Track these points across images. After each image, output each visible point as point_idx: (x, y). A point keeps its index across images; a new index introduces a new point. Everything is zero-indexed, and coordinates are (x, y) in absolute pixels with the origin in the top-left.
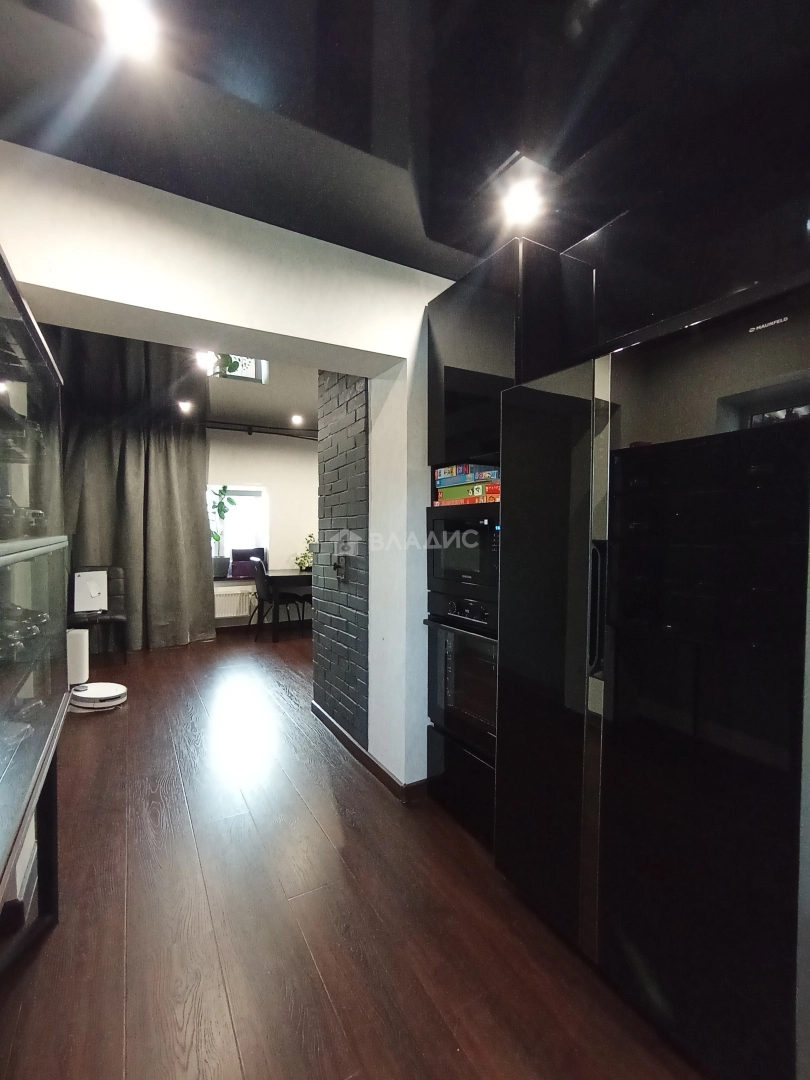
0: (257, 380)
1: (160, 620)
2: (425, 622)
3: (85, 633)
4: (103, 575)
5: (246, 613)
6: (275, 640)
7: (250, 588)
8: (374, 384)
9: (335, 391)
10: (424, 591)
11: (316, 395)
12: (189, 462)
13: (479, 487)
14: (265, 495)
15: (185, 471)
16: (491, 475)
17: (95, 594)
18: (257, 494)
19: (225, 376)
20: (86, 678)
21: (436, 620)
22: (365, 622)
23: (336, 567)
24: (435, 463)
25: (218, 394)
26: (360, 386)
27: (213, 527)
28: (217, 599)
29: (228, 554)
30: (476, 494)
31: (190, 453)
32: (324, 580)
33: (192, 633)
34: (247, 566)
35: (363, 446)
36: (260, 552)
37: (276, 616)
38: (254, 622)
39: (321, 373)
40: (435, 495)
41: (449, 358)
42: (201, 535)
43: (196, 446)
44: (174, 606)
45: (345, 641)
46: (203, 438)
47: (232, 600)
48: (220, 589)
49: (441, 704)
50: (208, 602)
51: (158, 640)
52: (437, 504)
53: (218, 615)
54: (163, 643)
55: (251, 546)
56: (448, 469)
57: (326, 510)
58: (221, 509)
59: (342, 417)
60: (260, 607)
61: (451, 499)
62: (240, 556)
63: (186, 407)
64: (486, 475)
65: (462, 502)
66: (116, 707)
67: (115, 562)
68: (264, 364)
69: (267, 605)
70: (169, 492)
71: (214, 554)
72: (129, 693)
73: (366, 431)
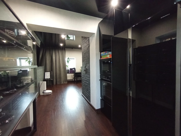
0: (73, 40)
1: (58, 80)
2: (100, 80)
3: (46, 82)
4: (49, 73)
5: (72, 79)
6: (77, 83)
7: (73, 75)
8: (90, 38)
9: (84, 40)
10: (99, 74)
11: (81, 41)
12: (63, 54)
13: (108, 55)
14: (75, 59)
15: (62, 55)
16: (110, 53)
17: (48, 76)
18: (74, 59)
19: (68, 39)
20: (46, 89)
21: (102, 80)
22: (90, 80)
23: (85, 70)
24: (101, 52)
25: (67, 42)
26: (88, 39)
27: (67, 65)
28: (67, 77)
29: (69, 69)
30: (108, 56)
31: (63, 53)
32: (83, 73)
33: (63, 82)
34: (72, 71)
35: (88, 49)
36: (74, 69)
37: (77, 79)
38: (74, 80)
39: (82, 37)
40: (101, 57)
41: (103, 33)
42: (65, 66)
43: (64, 51)
44: (60, 78)
45: (87, 83)
46: (65, 50)
47: (70, 77)
48: (68, 75)
49: (103, 95)
50: (66, 77)
51: (58, 83)
52: (101, 59)
53: (68, 79)
54: (59, 84)
55: (73, 68)
56: (103, 52)
57: (83, 61)
58: (68, 62)
59: (85, 45)
60: (74, 78)
61: (103, 58)
62: (71, 69)
63: (61, 45)
64: (109, 53)
65: (105, 58)
66: (50, 94)
67: (51, 71)
68: (74, 36)
69: (76, 77)
70: (59, 59)
71: (67, 69)
72: (52, 92)
73: (89, 46)
